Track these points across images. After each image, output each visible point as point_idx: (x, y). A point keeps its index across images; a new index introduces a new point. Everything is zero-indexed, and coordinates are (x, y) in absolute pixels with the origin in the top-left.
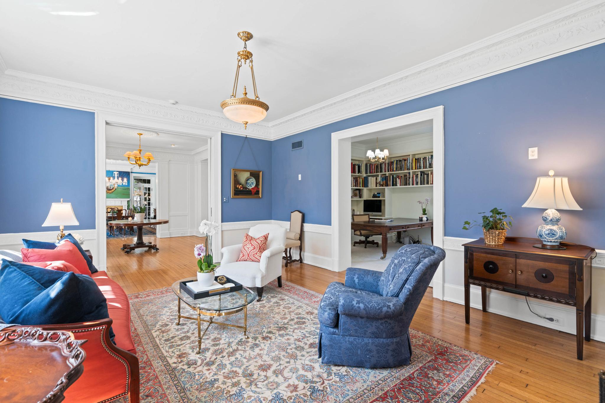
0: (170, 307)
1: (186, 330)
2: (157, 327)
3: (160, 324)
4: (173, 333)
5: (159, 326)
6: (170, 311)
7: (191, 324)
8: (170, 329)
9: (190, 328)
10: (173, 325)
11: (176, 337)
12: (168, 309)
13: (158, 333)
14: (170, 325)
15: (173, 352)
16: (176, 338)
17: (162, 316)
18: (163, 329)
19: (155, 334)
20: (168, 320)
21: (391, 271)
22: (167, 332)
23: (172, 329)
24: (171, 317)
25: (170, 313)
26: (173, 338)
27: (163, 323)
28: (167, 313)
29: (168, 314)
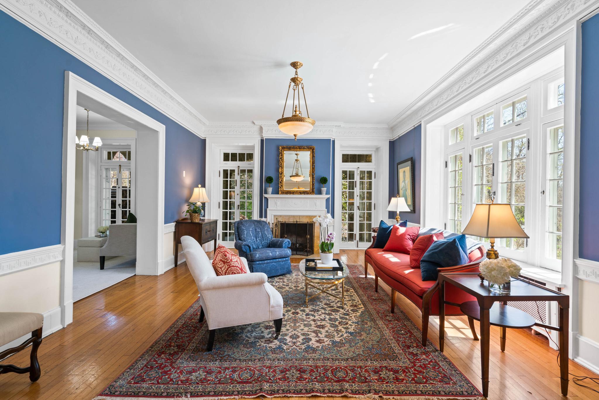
0: (346, 332)
1: (339, 303)
2: (361, 311)
3: (358, 313)
4: (349, 303)
5: (359, 311)
6: (347, 326)
7: (334, 306)
8: (351, 306)
9: (336, 303)
10: (348, 309)
11: (348, 301)
12: (349, 329)
13: (360, 306)
14: (350, 310)
15: (351, 294)
16: (347, 299)
17: (356, 321)
18: (355, 308)
19: (362, 306)
20: (351, 315)
21: (252, 235)
22: (353, 305)
23: (349, 306)
24: (347, 317)
25: (347, 323)
26: (350, 300)
27: (356, 314)
28: (351, 324)
29: (350, 322)
